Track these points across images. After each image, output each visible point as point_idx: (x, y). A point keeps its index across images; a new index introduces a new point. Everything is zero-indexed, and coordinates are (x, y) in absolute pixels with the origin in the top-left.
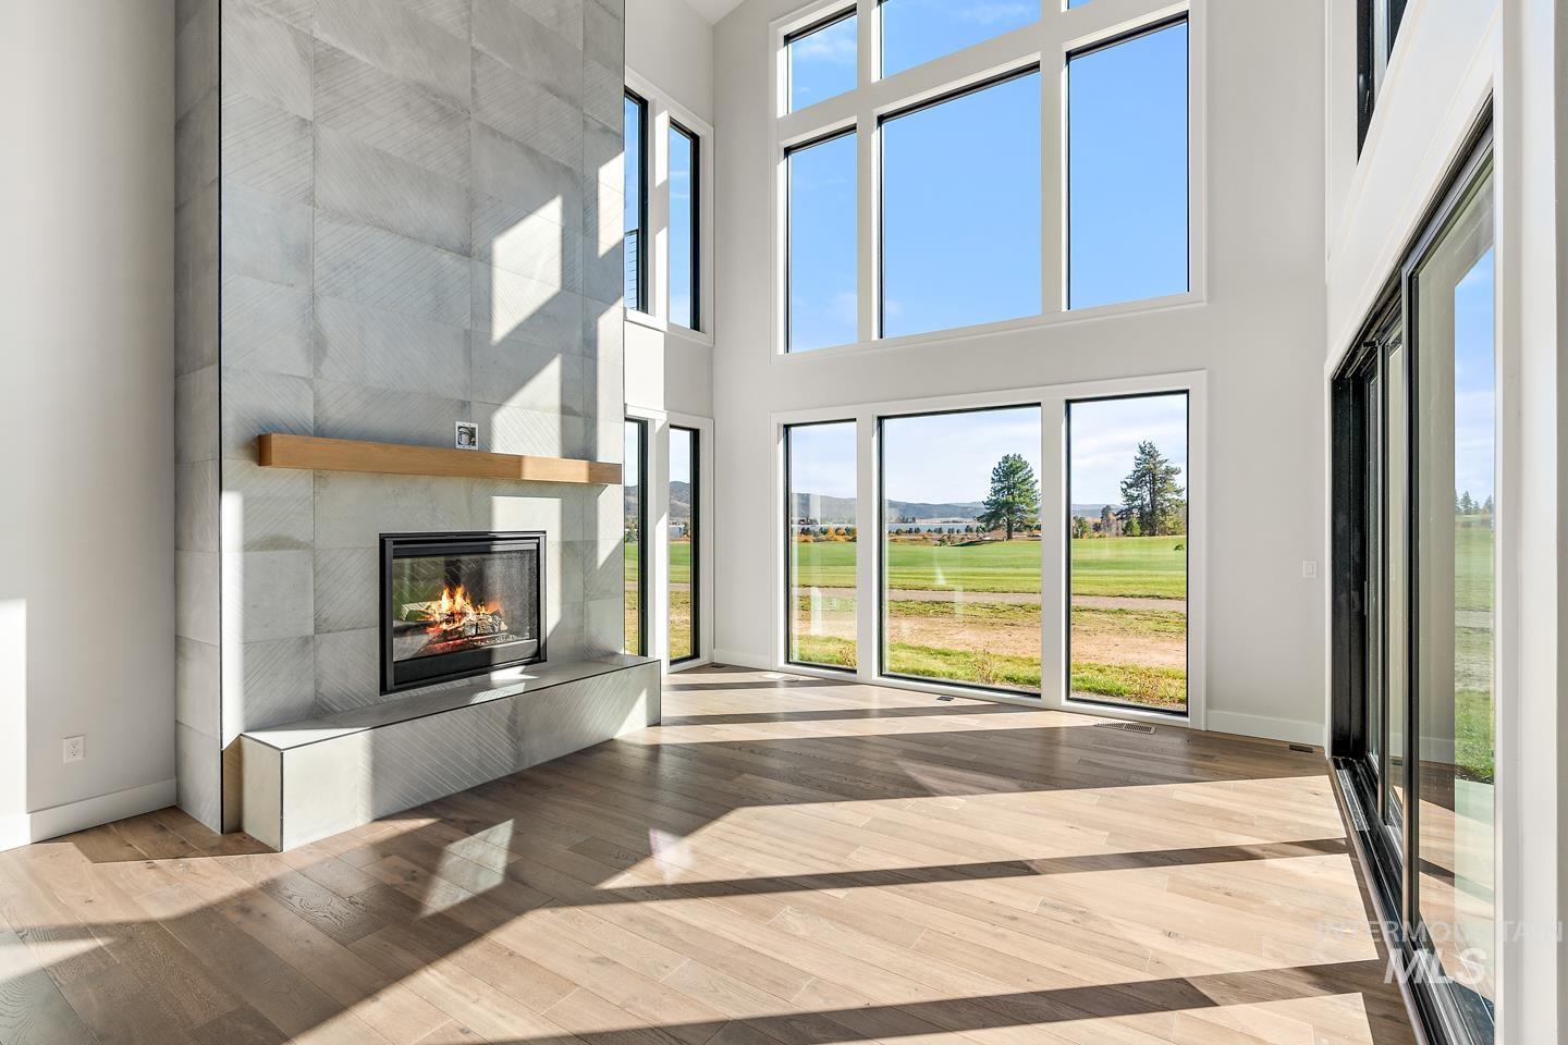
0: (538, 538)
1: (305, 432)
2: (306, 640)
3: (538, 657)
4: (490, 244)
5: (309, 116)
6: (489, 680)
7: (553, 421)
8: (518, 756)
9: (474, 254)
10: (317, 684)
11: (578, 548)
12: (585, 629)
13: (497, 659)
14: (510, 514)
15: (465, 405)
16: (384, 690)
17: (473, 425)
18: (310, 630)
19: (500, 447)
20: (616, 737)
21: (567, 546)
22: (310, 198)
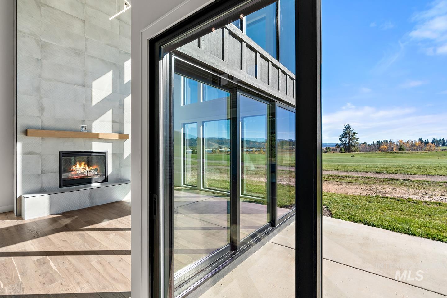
0: (105, 152)
1: (39, 129)
2: (39, 175)
3: (105, 180)
4: (91, 83)
5: (40, 58)
6: (91, 185)
7: (110, 124)
8: (92, 203)
9: (86, 86)
10: (42, 184)
11: (118, 155)
12: (120, 174)
13: (93, 181)
14: (96, 147)
15: (83, 121)
16: (60, 187)
17: (85, 126)
18: (40, 172)
19: (94, 131)
20: (122, 200)
21: (114, 154)
22: (40, 76)
